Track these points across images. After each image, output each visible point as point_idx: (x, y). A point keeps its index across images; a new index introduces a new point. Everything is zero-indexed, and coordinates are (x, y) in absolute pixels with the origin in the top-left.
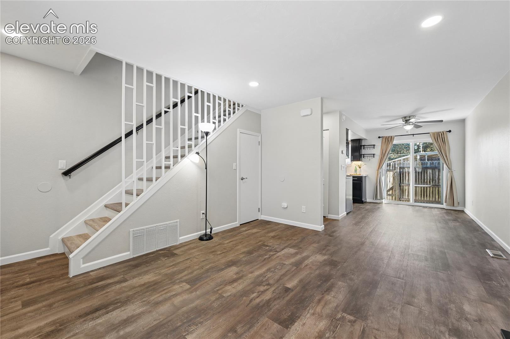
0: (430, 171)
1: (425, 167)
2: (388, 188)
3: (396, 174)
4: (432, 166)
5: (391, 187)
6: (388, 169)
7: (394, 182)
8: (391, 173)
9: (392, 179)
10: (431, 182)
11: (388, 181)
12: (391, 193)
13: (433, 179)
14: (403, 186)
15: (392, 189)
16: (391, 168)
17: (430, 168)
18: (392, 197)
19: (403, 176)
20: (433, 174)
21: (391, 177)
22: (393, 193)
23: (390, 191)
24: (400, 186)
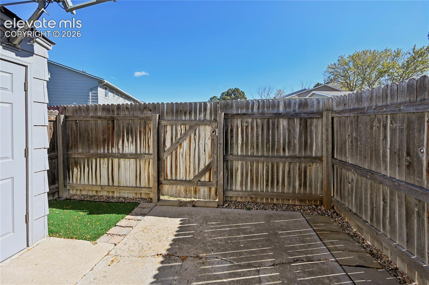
0: (283, 123)
1: (275, 114)
2: (202, 167)
3: (217, 130)
4: (288, 110)
5: (207, 164)
6: (202, 119)
7: (213, 152)
8: (208, 129)
9: (209, 142)
10: (287, 149)
11: (201, 149)
12: (207, 179)
13: (289, 142)
14: (232, 161)
15: (208, 168)
16: (208, 117)
17: (283, 116)
18: (210, 188)
19: (232, 137)
20: (289, 131)
21: (207, 138)
22: (211, 180)
23: (205, 174)
24: (225, 160)
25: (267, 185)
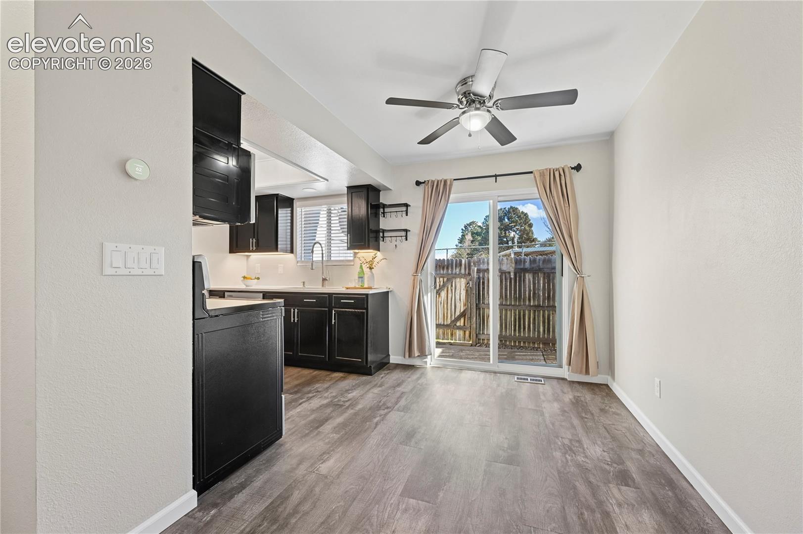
0: (529, 277)
1: (521, 269)
2: (458, 313)
3: (470, 282)
4: (533, 266)
5: (462, 311)
6: (458, 273)
7: (468, 301)
8: (463, 281)
9: (463, 293)
10: (532, 299)
11: (457, 298)
12: (462, 324)
13: (534, 293)
14: (484, 309)
15: (463, 314)
16: (463, 271)
17: (529, 270)
18: (465, 331)
19: (484, 288)
20: (534, 284)
21: (462, 289)
22: (466, 325)
23: (460, 319)
24: (478, 308)
25: (515, 330)
